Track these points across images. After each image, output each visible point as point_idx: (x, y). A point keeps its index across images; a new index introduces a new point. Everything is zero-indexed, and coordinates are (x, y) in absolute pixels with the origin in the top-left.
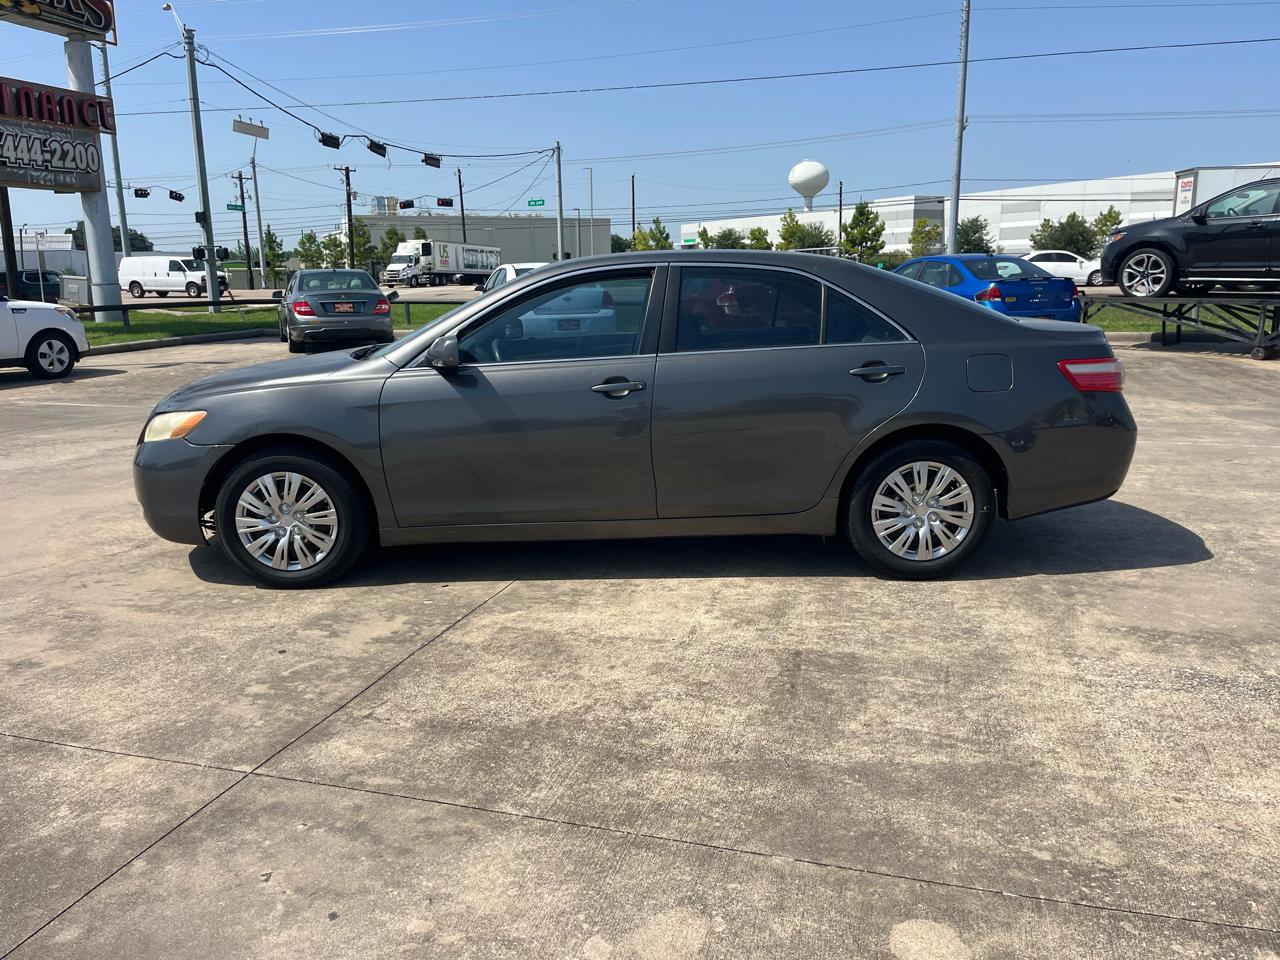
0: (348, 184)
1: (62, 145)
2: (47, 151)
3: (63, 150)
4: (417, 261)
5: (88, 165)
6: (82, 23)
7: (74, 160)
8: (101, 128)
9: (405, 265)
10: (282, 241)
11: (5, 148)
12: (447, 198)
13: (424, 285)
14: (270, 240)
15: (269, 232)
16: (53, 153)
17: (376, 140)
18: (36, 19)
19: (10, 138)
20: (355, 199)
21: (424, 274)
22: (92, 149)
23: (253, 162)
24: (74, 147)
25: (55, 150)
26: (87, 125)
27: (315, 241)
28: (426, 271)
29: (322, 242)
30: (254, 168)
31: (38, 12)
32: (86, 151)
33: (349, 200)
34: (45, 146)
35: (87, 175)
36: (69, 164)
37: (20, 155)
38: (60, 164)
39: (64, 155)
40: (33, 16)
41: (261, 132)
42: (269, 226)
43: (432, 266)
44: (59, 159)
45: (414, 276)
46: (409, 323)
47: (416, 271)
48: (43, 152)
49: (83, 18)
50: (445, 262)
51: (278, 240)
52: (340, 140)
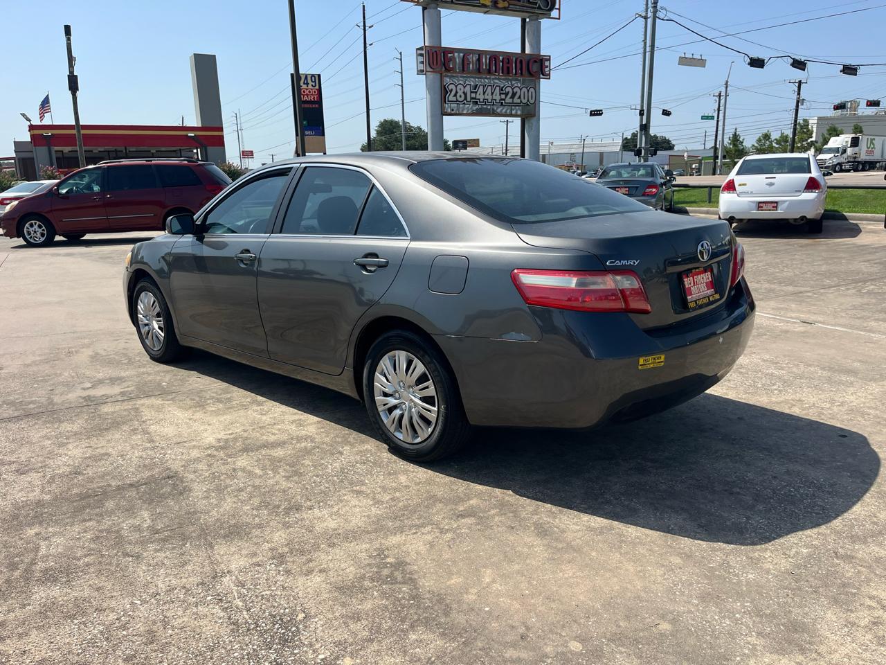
0: (799, 94)
1: (513, 89)
2: (503, 94)
3: (513, 92)
4: (844, 151)
5: (528, 101)
6: (535, 8)
7: (520, 97)
8: (541, 76)
9: (832, 155)
10: (743, 139)
11: (478, 94)
12: (876, 99)
13: (848, 171)
14: (735, 139)
15: (735, 133)
16: (507, 94)
17: (798, 58)
18: (505, 10)
19: (481, 87)
20: (802, 104)
21: (848, 162)
22: (532, 90)
23: (726, 84)
24: (521, 90)
25: (508, 92)
26: (530, 74)
27: (769, 138)
28: (852, 160)
29: (776, 139)
30: (727, 87)
31: (507, 5)
32: (528, 91)
33: (797, 106)
34: (502, 90)
35: (528, 107)
36: (516, 100)
37: (486, 97)
38: (511, 101)
39: (514, 95)
40: (505, 9)
41: (701, 63)
42: (736, 129)
43: (857, 155)
44: (511, 98)
45: (838, 164)
46: (710, 202)
47: (842, 160)
48: (500, 94)
49: (536, 5)
50: (870, 152)
51: (741, 139)
52: (765, 61)
